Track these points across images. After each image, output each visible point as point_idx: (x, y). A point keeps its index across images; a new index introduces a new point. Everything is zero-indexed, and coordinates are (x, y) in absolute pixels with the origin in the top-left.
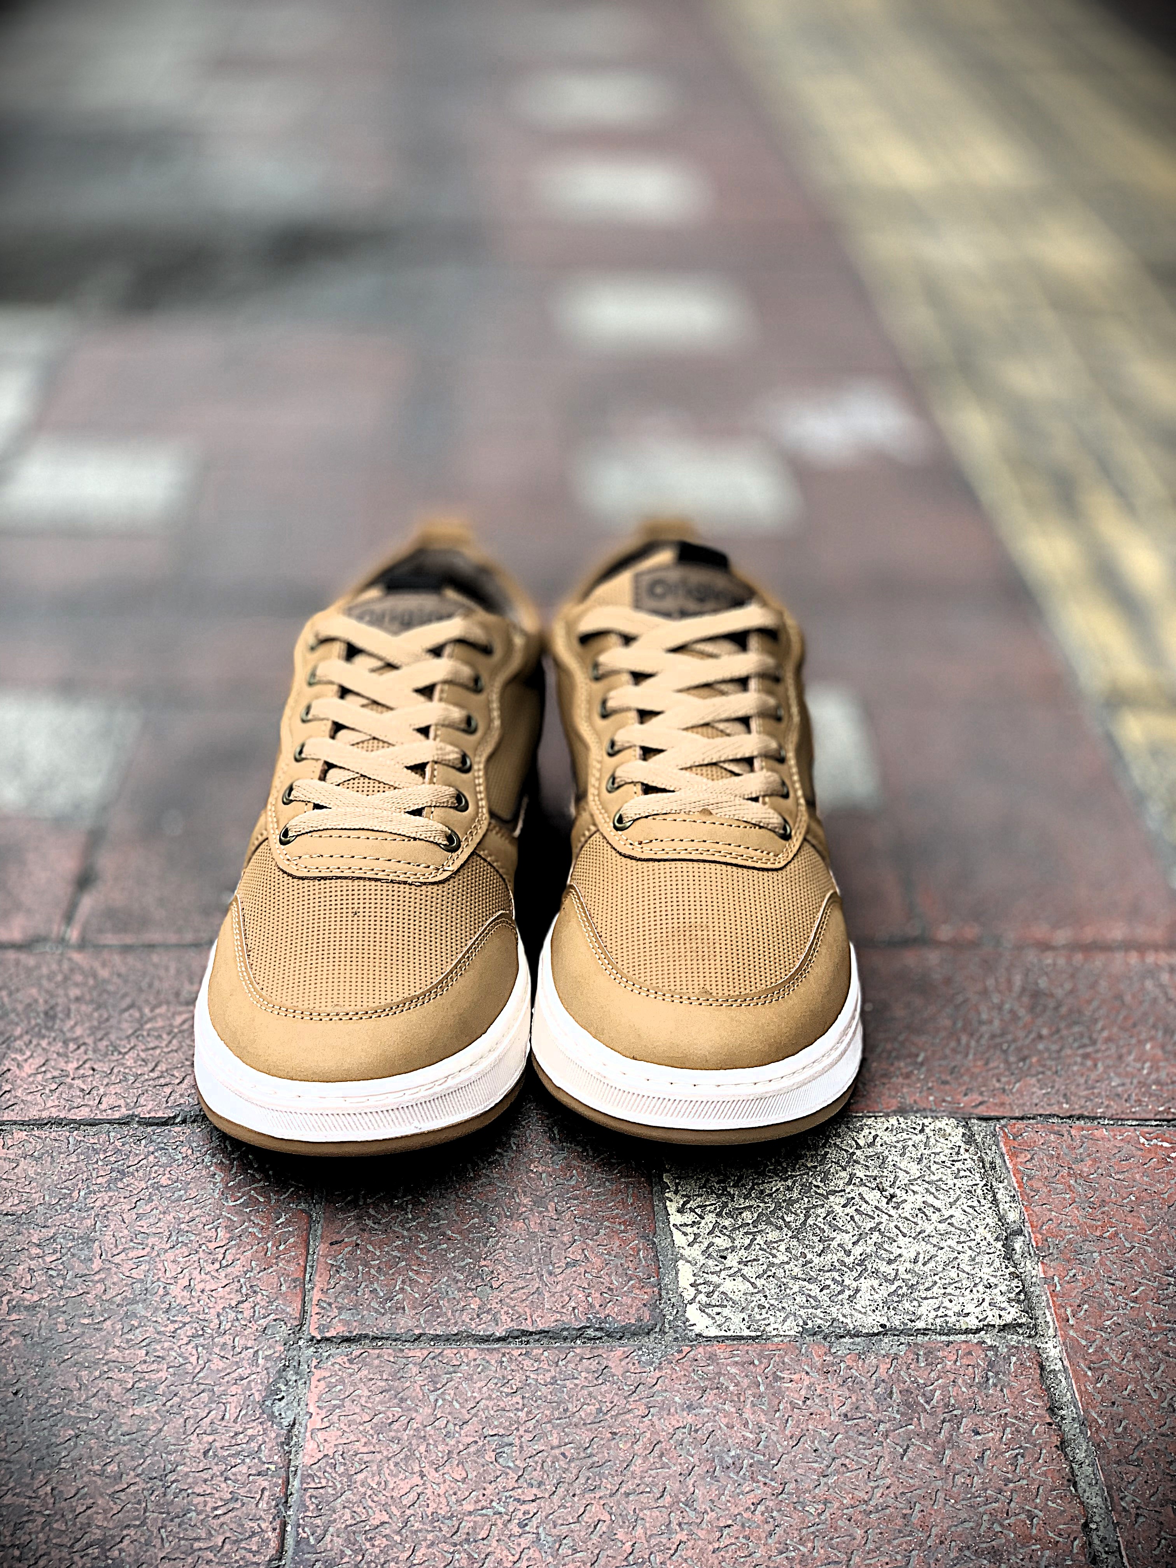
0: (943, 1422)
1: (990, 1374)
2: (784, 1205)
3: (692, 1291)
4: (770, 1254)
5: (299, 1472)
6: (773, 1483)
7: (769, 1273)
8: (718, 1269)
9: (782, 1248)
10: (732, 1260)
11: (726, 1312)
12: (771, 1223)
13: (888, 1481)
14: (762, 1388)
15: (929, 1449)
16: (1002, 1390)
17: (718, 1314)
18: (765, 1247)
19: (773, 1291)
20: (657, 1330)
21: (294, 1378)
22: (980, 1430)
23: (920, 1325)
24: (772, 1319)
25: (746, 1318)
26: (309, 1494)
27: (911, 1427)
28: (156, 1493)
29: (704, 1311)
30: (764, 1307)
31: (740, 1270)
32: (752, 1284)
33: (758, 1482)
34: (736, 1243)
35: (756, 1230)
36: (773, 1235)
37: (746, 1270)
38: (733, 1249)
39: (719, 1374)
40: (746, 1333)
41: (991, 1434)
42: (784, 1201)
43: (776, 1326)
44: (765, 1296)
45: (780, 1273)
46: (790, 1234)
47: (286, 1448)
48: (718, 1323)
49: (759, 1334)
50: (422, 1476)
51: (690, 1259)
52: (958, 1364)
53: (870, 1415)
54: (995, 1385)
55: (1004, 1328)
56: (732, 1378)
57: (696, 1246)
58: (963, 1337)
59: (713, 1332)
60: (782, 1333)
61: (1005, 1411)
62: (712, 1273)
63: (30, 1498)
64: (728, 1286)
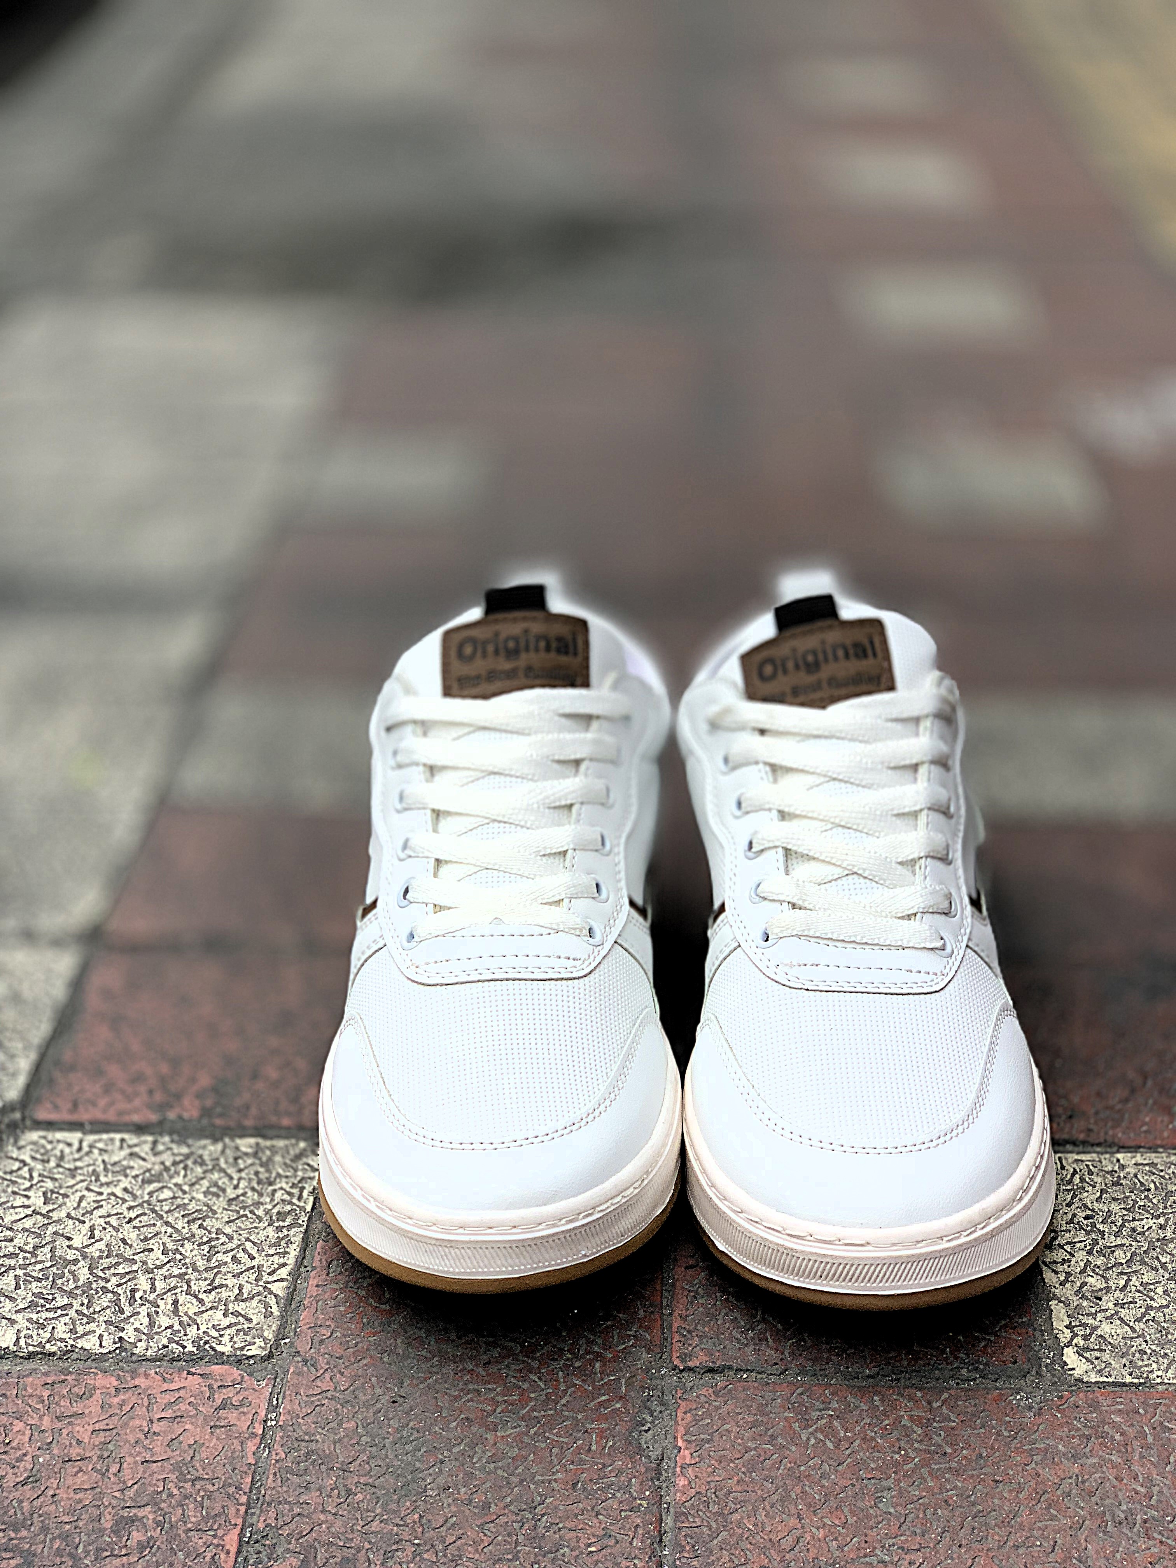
2: (1158, 1244)
3: (1068, 1333)
4: (1147, 1296)
5: (672, 1510)
7: (1147, 1317)
8: (1093, 1310)
9: (1160, 1290)
10: (1107, 1303)
11: (1106, 1357)
12: (1145, 1263)
14: (1150, 1439)
17: (1097, 1358)
18: (1141, 1288)
19: (1153, 1337)
20: (1033, 1373)
21: (659, 1409)
24: (1155, 1366)
25: (1127, 1363)
26: (684, 1533)
28: (526, 1526)
29: (1082, 1356)
30: (1146, 1353)
31: (1117, 1313)
32: (1131, 1327)
33: (1154, 1539)
34: (1111, 1283)
35: (1130, 1270)
36: (1149, 1277)
37: (1123, 1313)
38: (1108, 1289)
39: (1104, 1422)
40: (1128, 1379)
42: (1158, 1240)
43: (1160, 1373)
44: (1146, 1341)
45: (1160, 1317)
46: (1167, 1276)
47: (657, 1483)
48: (1098, 1368)
49: (1142, 1381)
50: (800, 1518)
51: (1063, 1299)
56: (1115, 1426)
57: (1068, 1285)
59: (1093, 1378)
60: (1166, 1381)
62: (1088, 1315)
63: (398, 1525)
64: (1106, 1329)
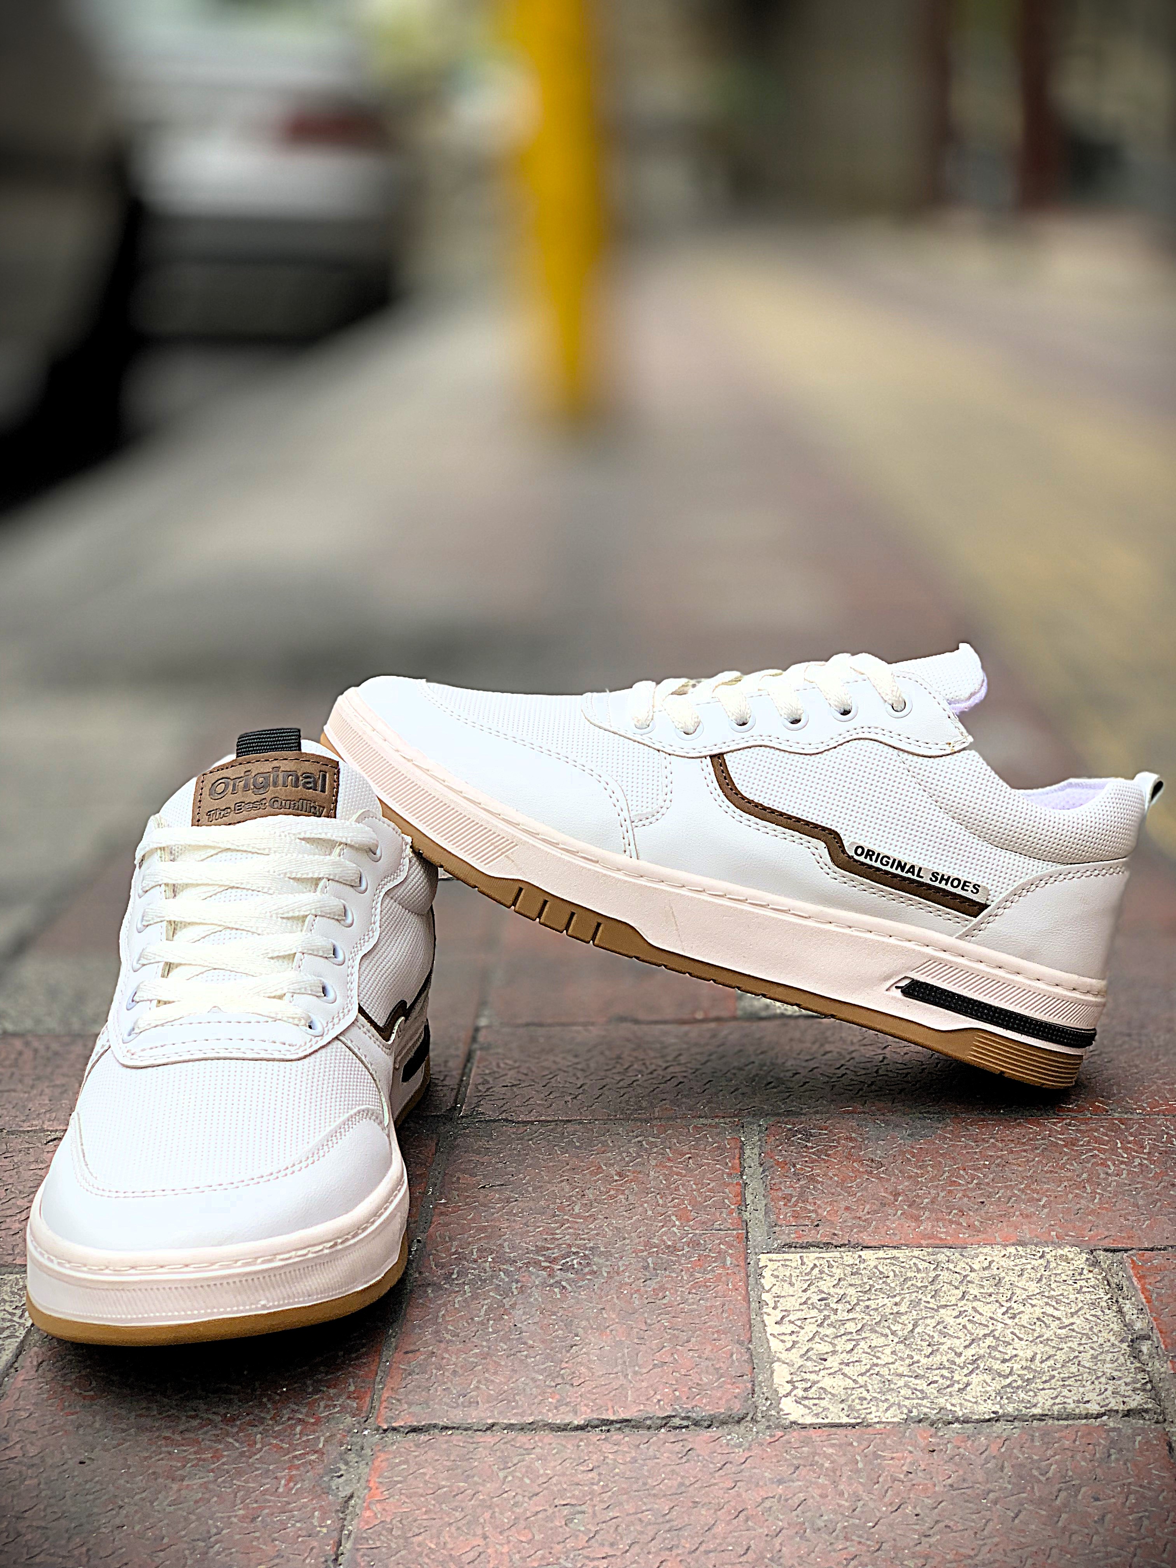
0: (1060, 1491)
1: (1112, 1451)
2: (892, 1316)
3: (789, 1387)
4: (874, 1356)
5: (353, 1536)
6: (868, 1542)
7: (872, 1372)
8: (817, 1369)
9: (888, 1351)
10: (833, 1362)
11: (823, 1403)
12: (876, 1332)
13: (996, 1540)
14: (860, 1465)
15: (1044, 1513)
16: (1125, 1464)
17: (815, 1405)
18: (869, 1351)
19: (876, 1387)
20: (749, 1418)
21: (356, 1460)
22: (1101, 1497)
23: (1037, 1411)
24: (874, 1409)
25: (846, 1408)
26: (361, 1553)
27: (1024, 1495)
29: (800, 1403)
30: (865, 1399)
31: (840, 1370)
32: (854, 1381)
33: (852, 1540)
34: (837, 1348)
35: (859, 1337)
36: (877, 1341)
37: (846, 1370)
38: (834, 1352)
39: (815, 1454)
40: (845, 1420)
41: (1113, 1500)
42: (892, 1314)
43: (878, 1414)
44: (868, 1391)
45: (884, 1371)
46: (896, 1340)
47: (341, 1515)
48: (815, 1412)
49: (859, 1421)
50: (485, 1537)
51: (787, 1361)
52: (1077, 1443)
53: (978, 1485)
54: (1117, 1460)
56: (827, 1457)
57: (794, 1350)
58: (1084, 1421)
59: (809, 1420)
60: (884, 1420)
62: (810, 1372)
63: (64, 1557)
64: (827, 1382)
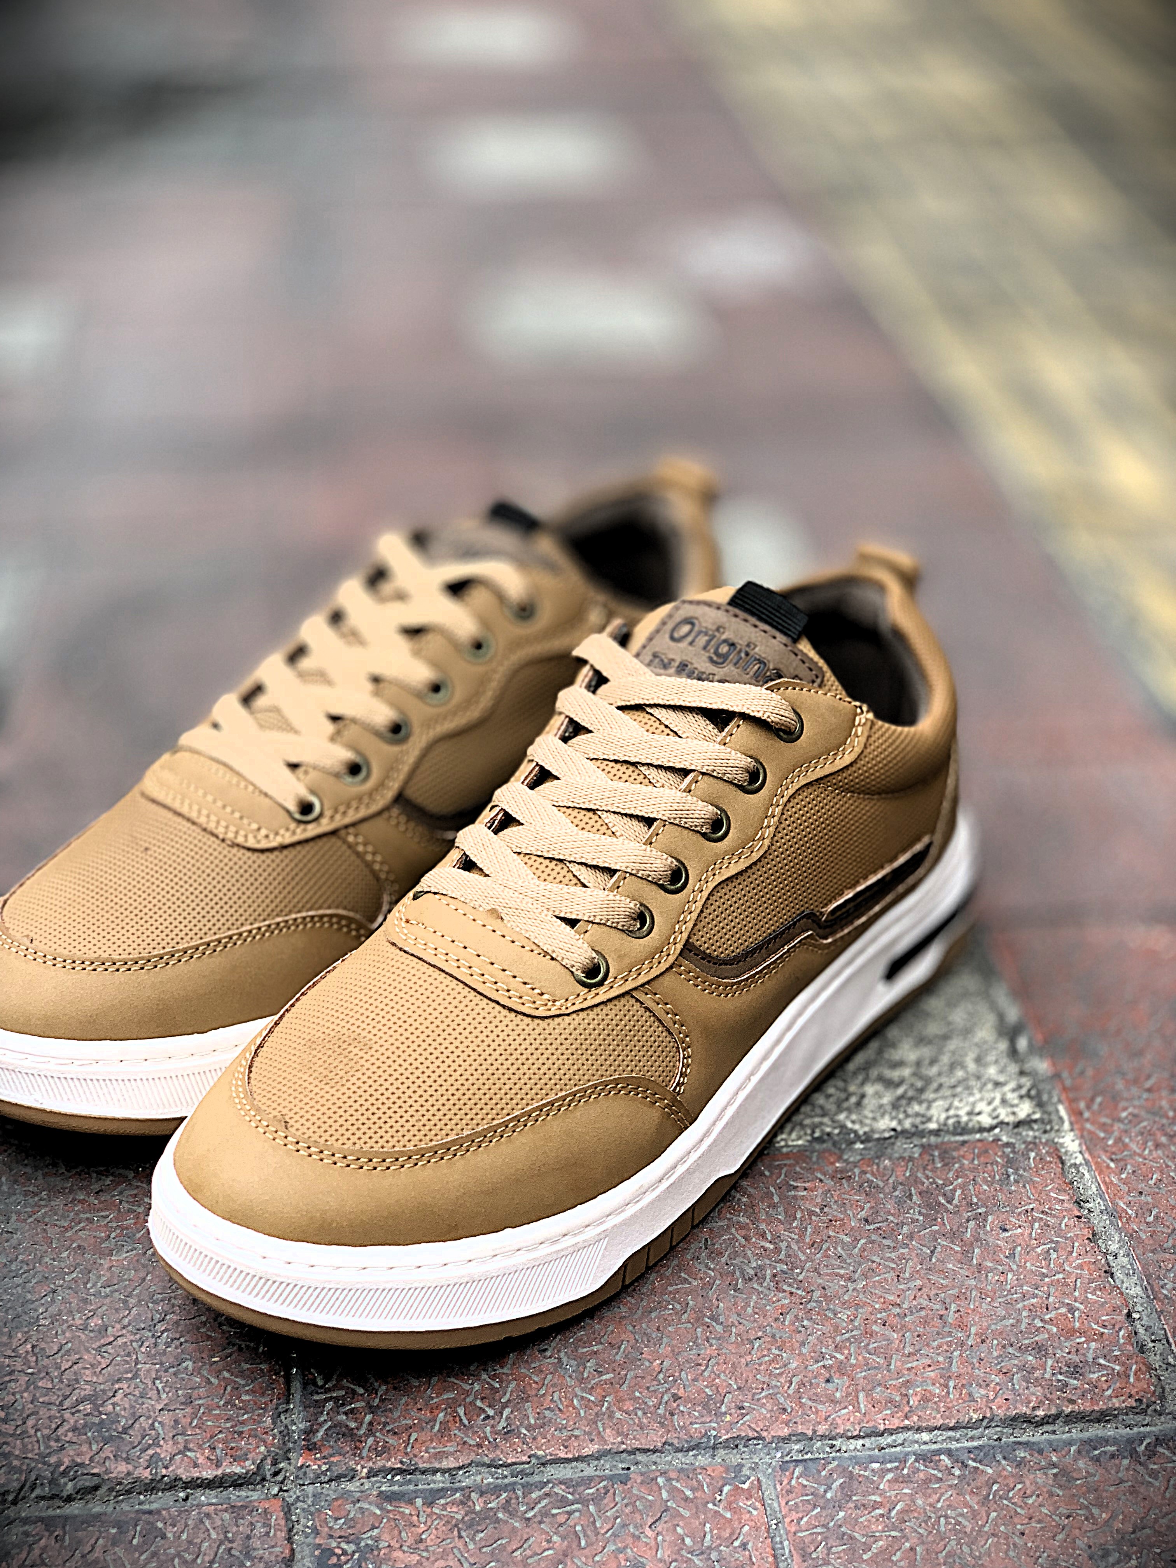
28: (146, 1344)
55: (1018, 1124)
61: (1031, 1206)
